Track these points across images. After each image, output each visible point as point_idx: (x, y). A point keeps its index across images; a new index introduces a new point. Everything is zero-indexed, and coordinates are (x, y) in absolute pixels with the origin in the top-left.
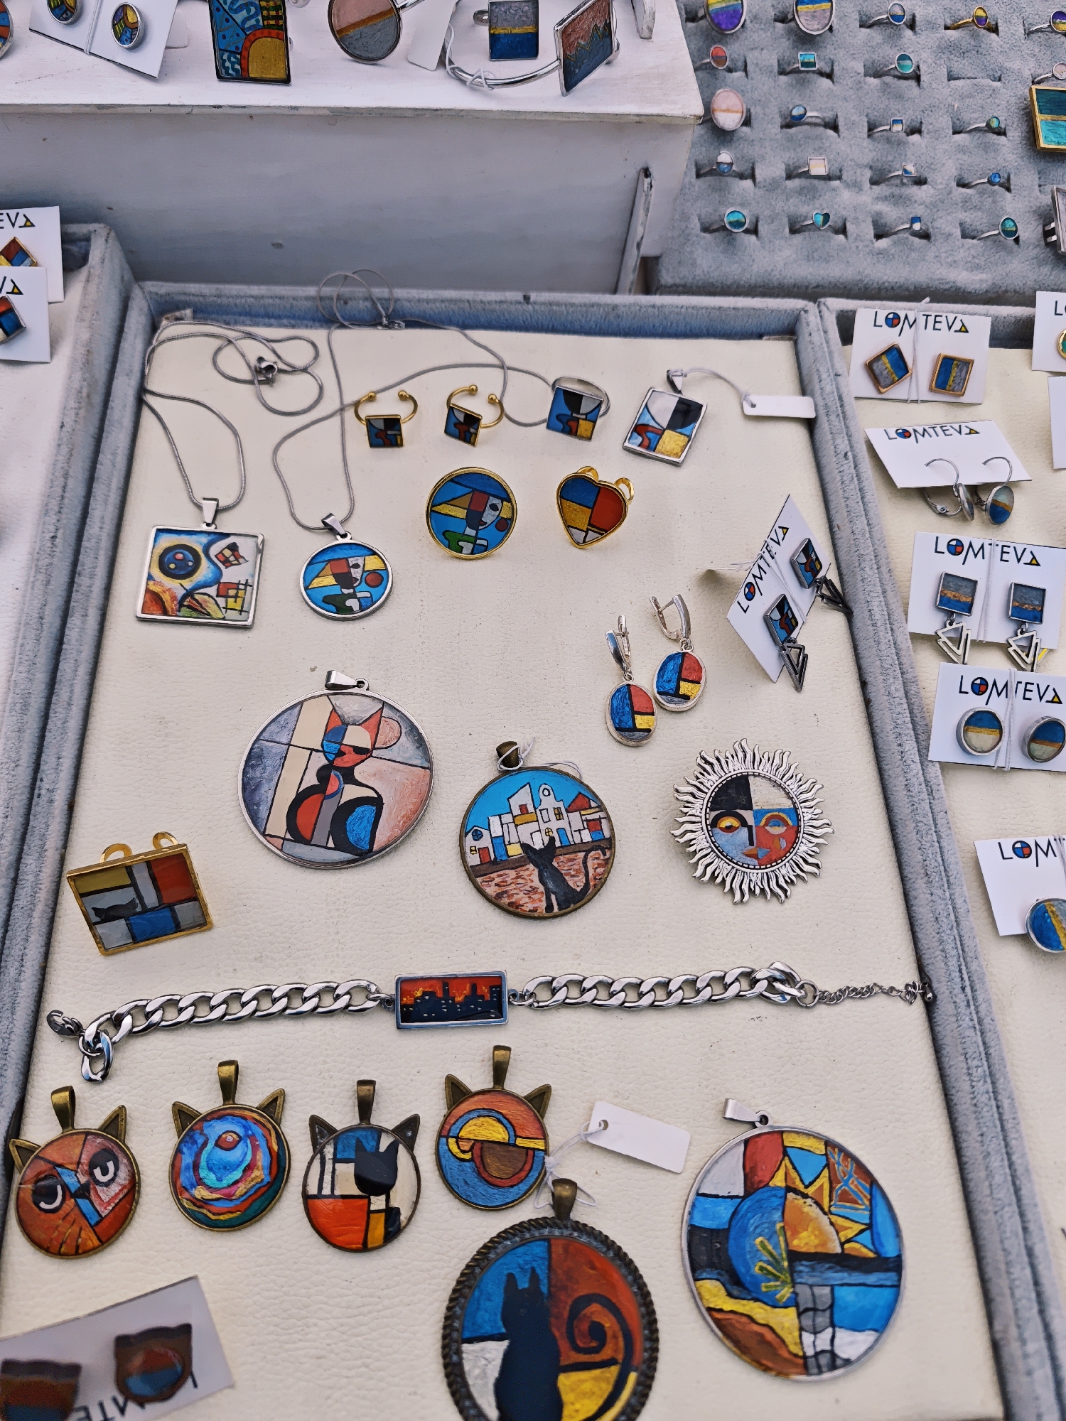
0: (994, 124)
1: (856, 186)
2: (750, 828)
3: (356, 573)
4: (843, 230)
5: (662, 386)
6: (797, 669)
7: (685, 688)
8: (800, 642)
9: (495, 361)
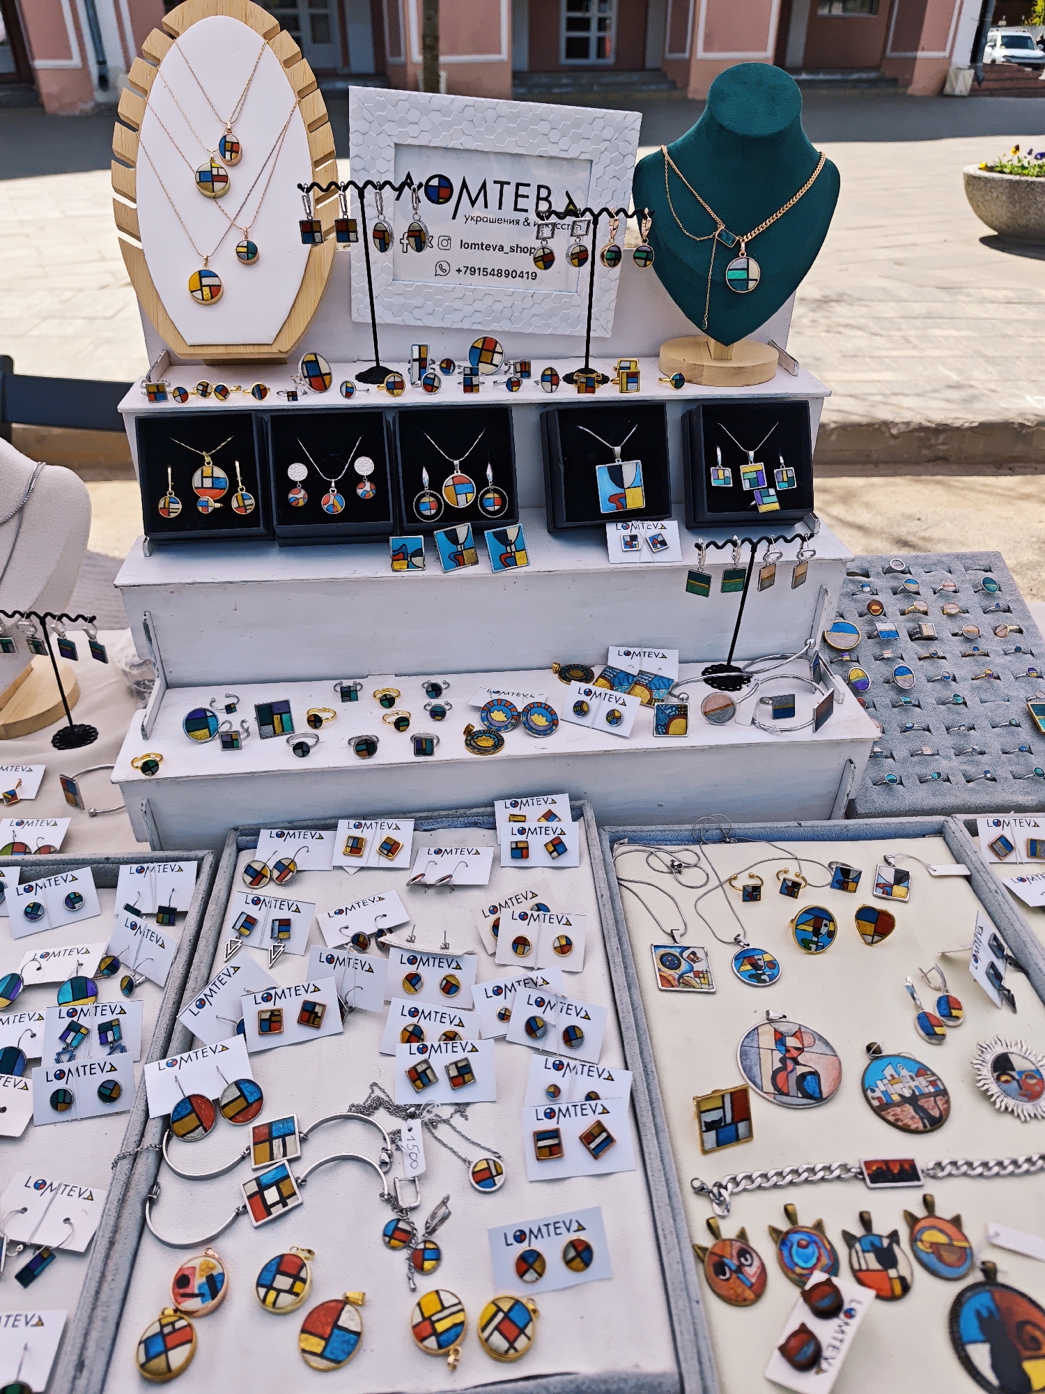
0: (1014, 723)
1: (947, 757)
2: (1018, 1081)
3: (761, 963)
4: (948, 780)
5: (882, 863)
6: (1010, 1000)
7: (955, 1013)
8: (1007, 987)
9: (790, 856)
